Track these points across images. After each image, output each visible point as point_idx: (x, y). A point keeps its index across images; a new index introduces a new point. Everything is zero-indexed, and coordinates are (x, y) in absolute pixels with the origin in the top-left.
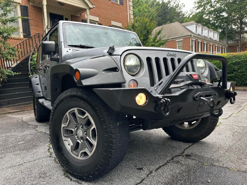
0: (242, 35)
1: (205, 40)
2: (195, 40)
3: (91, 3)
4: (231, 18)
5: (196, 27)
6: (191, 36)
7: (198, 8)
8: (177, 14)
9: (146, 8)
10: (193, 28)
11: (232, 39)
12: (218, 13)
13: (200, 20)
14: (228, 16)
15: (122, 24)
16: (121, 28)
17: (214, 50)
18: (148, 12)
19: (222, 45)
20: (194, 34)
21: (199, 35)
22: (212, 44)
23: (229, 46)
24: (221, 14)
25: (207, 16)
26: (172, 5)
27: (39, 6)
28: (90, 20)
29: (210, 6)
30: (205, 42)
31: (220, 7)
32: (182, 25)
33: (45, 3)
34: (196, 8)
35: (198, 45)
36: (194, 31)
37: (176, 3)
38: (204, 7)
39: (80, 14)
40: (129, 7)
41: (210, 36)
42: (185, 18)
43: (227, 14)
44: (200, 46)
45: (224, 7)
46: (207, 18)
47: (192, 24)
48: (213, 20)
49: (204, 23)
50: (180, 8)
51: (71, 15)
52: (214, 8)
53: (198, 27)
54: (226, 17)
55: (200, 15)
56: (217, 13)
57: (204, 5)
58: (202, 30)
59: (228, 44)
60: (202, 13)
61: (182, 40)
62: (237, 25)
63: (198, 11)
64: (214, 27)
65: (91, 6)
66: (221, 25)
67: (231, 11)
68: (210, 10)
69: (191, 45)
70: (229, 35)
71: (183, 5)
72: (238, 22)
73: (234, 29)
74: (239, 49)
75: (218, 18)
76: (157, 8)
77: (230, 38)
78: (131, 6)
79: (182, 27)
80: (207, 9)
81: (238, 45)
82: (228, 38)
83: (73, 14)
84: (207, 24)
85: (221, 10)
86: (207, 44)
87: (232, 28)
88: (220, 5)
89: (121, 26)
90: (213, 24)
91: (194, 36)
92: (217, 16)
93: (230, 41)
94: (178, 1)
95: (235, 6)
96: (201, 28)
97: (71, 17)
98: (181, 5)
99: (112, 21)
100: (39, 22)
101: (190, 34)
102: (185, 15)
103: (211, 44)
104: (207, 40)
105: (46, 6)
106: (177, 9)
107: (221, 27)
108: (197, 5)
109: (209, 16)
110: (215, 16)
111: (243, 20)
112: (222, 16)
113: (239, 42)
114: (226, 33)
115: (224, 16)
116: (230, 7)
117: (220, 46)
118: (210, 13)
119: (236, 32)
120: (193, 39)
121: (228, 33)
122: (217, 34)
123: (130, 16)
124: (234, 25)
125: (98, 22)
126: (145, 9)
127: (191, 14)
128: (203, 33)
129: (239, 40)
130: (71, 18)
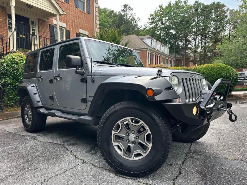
0: (186, 51)
1: (158, 53)
2: (150, 52)
3: (62, 10)
4: (178, 36)
5: (151, 41)
6: (147, 49)
7: (152, 23)
8: (133, 26)
9: (104, 17)
10: (149, 41)
11: (179, 54)
12: (168, 30)
13: (153, 34)
14: (176, 33)
15: (89, 32)
16: (88, 37)
17: (165, 63)
18: (106, 22)
19: (171, 58)
20: (150, 47)
21: (153, 48)
22: (159, 56)
23: (176, 60)
24: (170, 31)
25: (158, 32)
26: (128, 18)
27: (3, 6)
28: (60, 26)
29: (161, 23)
30: (158, 55)
31: (169, 25)
32: (139, 38)
33: (13, 3)
34: (150, 24)
35: (153, 57)
36: (150, 45)
37: (132, 17)
38: (157, 23)
39: (48, 19)
40: (96, 17)
41: (162, 50)
42: (140, 31)
43: (175, 31)
44: (154, 58)
45: (172, 25)
46: (159, 33)
47: (147, 38)
48: (163, 35)
49: (156, 38)
50: (136, 21)
51: (38, 19)
52: (164, 25)
53: (152, 41)
54: (174, 34)
55: (153, 30)
56: (166, 30)
57: (157, 21)
58: (156, 44)
59: (176, 58)
60: (155, 28)
61: (140, 52)
62: (182, 42)
63: (152, 26)
64: (164, 42)
65: (61, 12)
66: (170, 40)
67: (179, 30)
68: (162, 26)
69: (147, 58)
70: (177, 50)
71: (138, 19)
72: (183, 39)
73: (180, 45)
74: (184, 63)
75: (167, 34)
76: (114, 19)
77: (177, 52)
78: (98, 16)
79: (140, 40)
80: (158, 25)
81: (183, 59)
82: (176, 53)
83: (40, 18)
84: (158, 38)
85: (169, 28)
86: (160, 57)
87: (178, 44)
88: (169, 23)
89: (88, 34)
90: (164, 39)
91: (150, 49)
92: (167, 32)
93: (177, 55)
94: (134, 15)
95: (181, 26)
96: (155, 42)
97: (38, 20)
98: (137, 19)
99: (79, 29)
100: (2, 23)
101: (146, 47)
102: (140, 29)
103: (163, 57)
104: (159, 54)
105: (15, 7)
106: (133, 22)
107: (170, 43)
108: (150, 21)
109: (160, 32)
110: (165, 33)
111: (188, 38)
112: (170, 33)
113: (184, 56)
114: (174, 48)
115: (172, 33)
116: (178, 26)
117: (170, 60)
118: (161, 29)
119: (182, 48)
120: (149, 52)
121: (176, 49)
122: (167, 49)
123: (96, 26)
124: (180, 41)
125: (65, 28)
126: (104, 19)
127: (146, 28)
128: (157, 47)
129: (184, 55)
130: (38, 22)
